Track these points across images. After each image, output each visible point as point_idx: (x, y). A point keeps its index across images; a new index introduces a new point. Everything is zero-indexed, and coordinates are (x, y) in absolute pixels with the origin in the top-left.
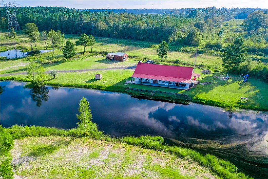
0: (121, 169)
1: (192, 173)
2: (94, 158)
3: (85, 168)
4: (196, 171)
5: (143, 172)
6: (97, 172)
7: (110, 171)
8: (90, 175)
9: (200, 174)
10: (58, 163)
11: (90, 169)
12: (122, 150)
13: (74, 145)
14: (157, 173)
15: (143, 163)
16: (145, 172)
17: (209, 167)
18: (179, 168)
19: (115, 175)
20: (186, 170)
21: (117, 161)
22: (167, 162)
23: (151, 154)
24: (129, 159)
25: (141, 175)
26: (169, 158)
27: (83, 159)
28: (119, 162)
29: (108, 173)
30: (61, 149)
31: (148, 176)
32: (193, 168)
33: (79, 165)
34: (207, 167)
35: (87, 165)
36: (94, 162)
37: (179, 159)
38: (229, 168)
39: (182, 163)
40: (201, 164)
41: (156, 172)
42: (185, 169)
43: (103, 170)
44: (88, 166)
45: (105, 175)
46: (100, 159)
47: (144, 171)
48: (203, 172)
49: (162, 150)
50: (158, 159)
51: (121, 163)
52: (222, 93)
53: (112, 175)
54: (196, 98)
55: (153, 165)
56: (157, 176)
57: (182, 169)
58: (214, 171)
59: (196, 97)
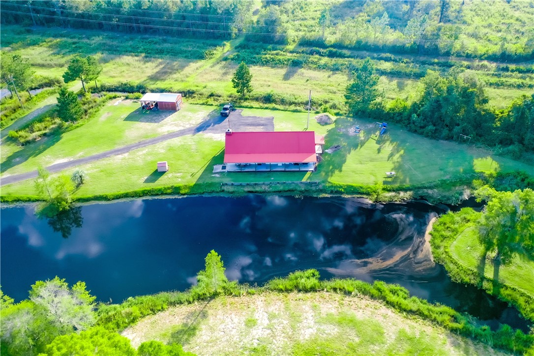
0: (294, 332)
1: (368, 312)
2: (254, 327)
3: (253, 344)
4: (371, 309)
5: (319, 329)
6: (270, 345)
7: (282, 339)
8: (265, 352)
9: (376, 311)
10: (215, 348)
11: (259, 345)
12: (279, 305)
13: (214, 314)
14: (334, 325)
15: (312, 316)
16: (321, 328)
17: (380, 299)
18: (353, 311)
19: (291, 342)
20: (361, 311)
21: (283, 323)
22: (337, 306)
23: (314, 300)
24: (294, 315)
25: (319, 333)
26: (337, 299)
27: (241, 332)
28: (287, 324)
29: (282, 343)
30: (203, 326)
31: (326, 332)
32: (366, 306)
33: (242, 343)
34: (379, 299)
35: (252, 340)
36: (258, 332)
37: (347, 297)
38: (401, 293)
39: (352, 303)
40: (372, 297)
41: (332, 324)
42: (359, 309)
43: (274, 341)
44: (254, 340)
45: (281, 346)
46: (263, 327)
47: (319, 327)
48: (377, 308)
49: (323, 290)
50: (326, 306)
51: (289, 324)
52: (360, 166)
53: (288, 343)
54: (330, 185)
55: (324, 315)
56: (336, 329)
57: (357, 311)
58: (387, 302)
59: (330, 182)
